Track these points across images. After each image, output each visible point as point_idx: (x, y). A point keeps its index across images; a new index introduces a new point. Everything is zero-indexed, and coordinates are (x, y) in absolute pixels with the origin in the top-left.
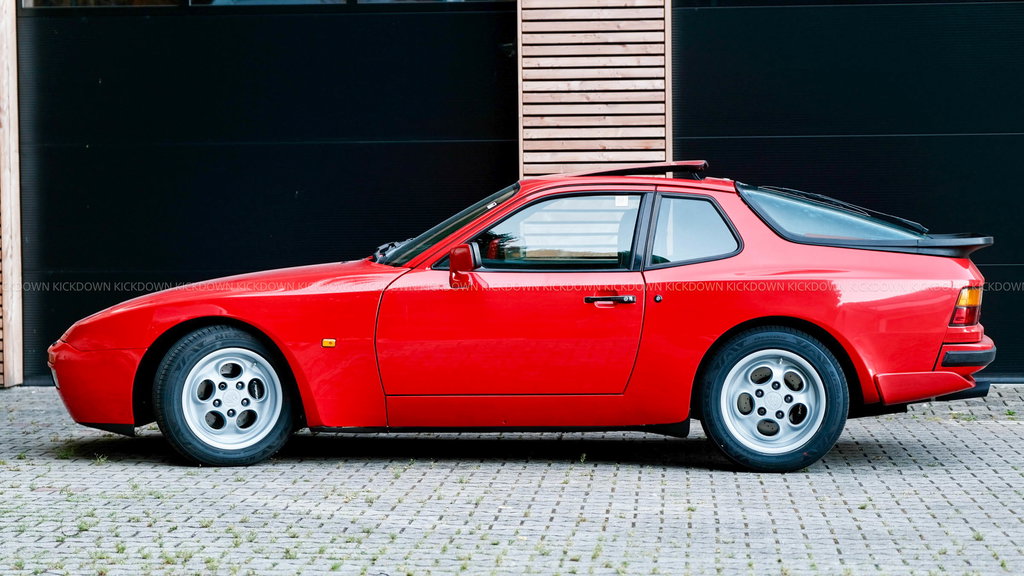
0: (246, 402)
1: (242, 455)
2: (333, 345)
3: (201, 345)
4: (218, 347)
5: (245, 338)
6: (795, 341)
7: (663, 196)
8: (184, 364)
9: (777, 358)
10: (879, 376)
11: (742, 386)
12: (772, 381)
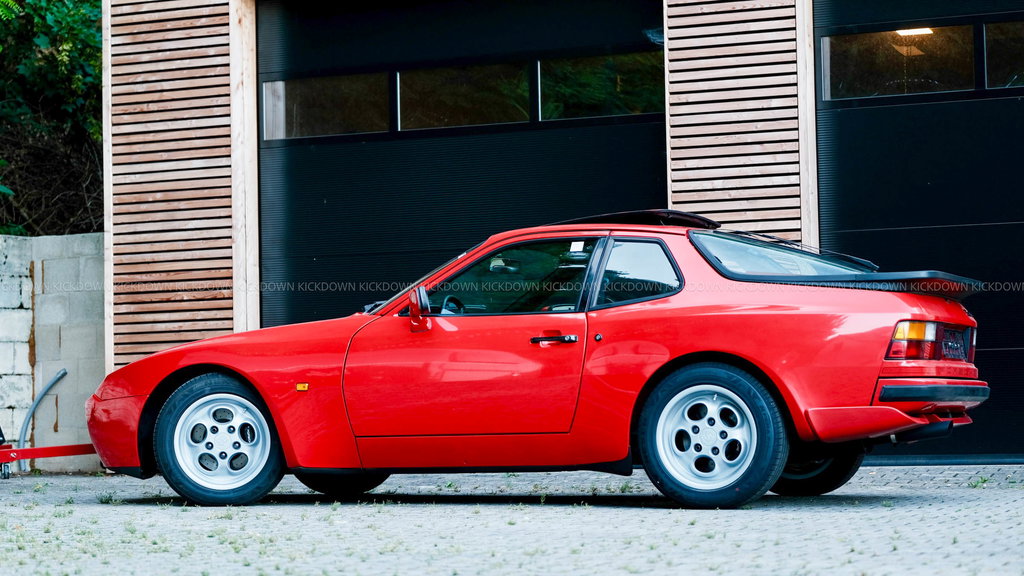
0: (236, 445)
1: (231, 495)
2: (306, 389)
3: (191, 391)
4: (207, 392)
5: (234, 384)
6: (725, 376)
7: (616, 240)
8: (175, 408)
9: (712, 393)
10: (810, 410)
11: (680, 422)
12: (708, 417)
